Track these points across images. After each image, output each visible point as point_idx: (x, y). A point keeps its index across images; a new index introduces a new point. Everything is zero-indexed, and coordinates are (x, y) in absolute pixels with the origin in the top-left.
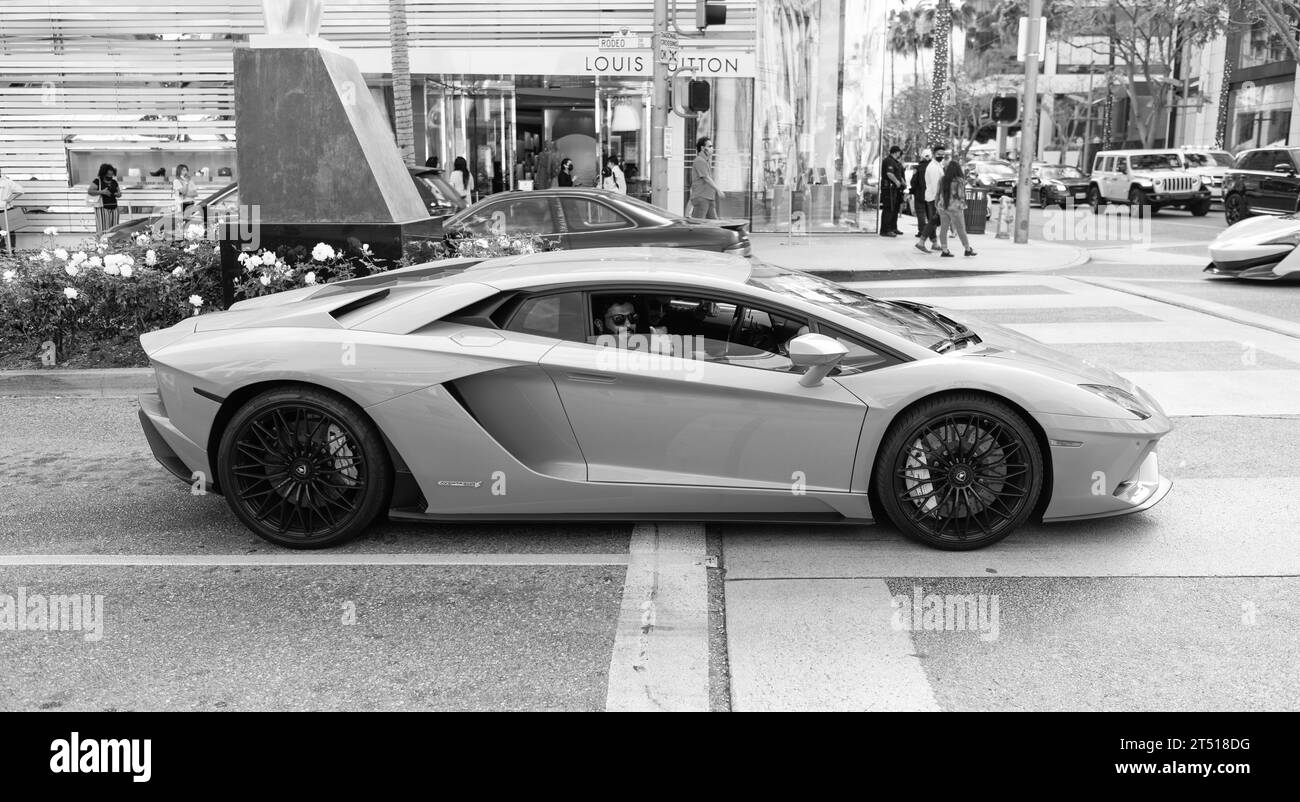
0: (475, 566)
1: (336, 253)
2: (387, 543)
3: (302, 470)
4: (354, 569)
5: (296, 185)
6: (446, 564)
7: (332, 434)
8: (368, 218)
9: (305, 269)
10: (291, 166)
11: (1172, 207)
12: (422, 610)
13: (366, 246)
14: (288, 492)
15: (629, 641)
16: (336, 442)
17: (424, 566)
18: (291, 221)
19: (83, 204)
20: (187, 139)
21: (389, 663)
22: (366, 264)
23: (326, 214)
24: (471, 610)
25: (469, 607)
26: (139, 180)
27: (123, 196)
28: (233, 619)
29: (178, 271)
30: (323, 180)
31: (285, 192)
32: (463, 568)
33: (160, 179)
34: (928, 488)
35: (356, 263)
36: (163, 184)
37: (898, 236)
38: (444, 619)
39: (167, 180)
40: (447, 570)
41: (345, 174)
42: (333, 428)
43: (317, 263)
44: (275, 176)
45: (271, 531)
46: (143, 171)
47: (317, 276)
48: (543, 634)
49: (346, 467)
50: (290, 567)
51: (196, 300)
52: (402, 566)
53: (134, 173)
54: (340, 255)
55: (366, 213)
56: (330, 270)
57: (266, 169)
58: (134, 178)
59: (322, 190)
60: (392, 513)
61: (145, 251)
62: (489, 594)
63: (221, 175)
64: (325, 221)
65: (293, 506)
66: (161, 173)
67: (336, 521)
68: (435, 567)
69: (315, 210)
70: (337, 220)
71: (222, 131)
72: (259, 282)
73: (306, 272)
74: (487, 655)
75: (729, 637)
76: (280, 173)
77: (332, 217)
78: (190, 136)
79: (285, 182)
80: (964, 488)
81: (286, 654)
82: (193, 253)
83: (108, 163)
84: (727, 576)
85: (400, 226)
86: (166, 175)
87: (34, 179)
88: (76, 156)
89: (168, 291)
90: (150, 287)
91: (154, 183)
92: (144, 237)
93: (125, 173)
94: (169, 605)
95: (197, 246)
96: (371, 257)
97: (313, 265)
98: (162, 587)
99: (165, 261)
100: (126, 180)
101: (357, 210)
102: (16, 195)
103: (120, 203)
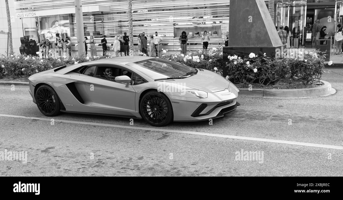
1: (256, 56)
5: (245, 36)
8: (265, 45)
9: (247, 60)
10: (244, 30)
13: (265, 54)
18: (243, 46)
19: (177, 42)
20: (205, 24)
22: (264, 59)
23: (253, 44)
26: (192, 36)
27: (188, 40)
29: (210, 60)
30: (253, 35)
31: (242, 38)
33: (198, 35)
35: (261, 58)
36: (198, 36)
39: (199, 35)
41: (259, 32)
43: (250, 58)
44: (239, 33)
46: (193, 33)
47: (250, 62)
51: (215, 69)
53: (191, 33)
54: (257, 56)
56: (254, 60)
57: (237, 32)
58: (190, 35)
59: (252, 37)
61: (201, 55)
63: (214, 33)
64: (253, 46)
66: (198, 33)
69: (250, 43)
70: (256, 46)
71: (214, 21)
72: (234, 63)
73: (247, 61)
76: (241, 33)
78: (206, 23)
79: (242, 35)
82: (214, 55)
83: (185, 31)
85: (275, 47)
86: (199, 34)
87: (165, 36)
88: (176, 29)
89: (209, 66)
90: (204, 65)
91: (196, 36)
92: (201, 51)
93: (189, 34)
94: (217, 146)
95: (215, 54)
96: (266, 57)
97: (249, 59)
98: (215, 141)
99: (207, 58)
100: (188, 35)
101: (263, 43)
102: (161, 40)
103: (187, 42)
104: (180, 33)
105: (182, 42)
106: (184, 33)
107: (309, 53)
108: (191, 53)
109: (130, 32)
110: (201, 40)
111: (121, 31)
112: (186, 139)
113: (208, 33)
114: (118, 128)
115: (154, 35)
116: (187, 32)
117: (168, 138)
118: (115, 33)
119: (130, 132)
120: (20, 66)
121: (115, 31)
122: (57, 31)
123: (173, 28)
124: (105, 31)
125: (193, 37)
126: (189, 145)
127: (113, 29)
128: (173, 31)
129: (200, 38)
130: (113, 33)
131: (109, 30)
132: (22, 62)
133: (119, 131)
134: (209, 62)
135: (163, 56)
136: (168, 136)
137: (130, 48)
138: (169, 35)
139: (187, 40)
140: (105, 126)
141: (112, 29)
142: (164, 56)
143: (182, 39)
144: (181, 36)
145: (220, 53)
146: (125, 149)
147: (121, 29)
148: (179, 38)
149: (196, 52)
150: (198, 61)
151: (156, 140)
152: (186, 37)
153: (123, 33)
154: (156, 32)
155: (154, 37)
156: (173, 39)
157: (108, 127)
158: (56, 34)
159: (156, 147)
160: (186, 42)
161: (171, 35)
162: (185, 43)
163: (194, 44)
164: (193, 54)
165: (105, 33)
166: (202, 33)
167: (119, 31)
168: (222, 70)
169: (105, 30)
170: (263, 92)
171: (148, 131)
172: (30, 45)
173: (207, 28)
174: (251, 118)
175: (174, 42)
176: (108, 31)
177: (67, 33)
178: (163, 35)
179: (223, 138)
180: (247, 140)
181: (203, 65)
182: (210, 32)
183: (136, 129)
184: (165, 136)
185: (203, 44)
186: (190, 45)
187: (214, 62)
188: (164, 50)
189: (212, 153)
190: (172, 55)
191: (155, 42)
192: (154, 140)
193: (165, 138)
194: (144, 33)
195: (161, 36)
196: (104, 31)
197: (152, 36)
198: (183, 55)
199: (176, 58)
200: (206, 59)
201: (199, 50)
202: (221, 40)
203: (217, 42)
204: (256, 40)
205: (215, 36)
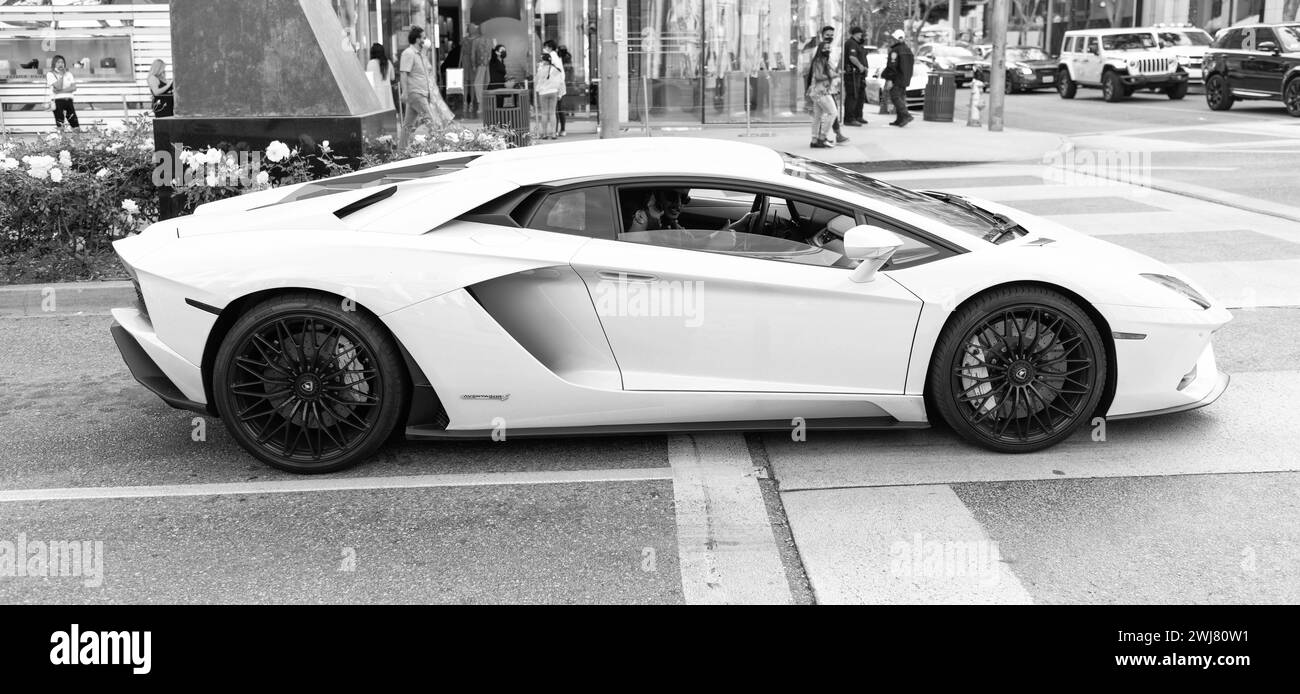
0: (507, 486)
1: (291, 151)
2: (402, 464)
3: (309, 386)
4: (374, 493)
5: (240, 75)
6: (473, 484)
7: (341, 346)
8: (322, 111)
10: (233, 54)
11: (1148, 90)
12: (460, 533)
13: (326, 143)
14: (293, 412)
15: (694, 558)
16: (345, 355)
17: (450, 487)
18: (234, 115)
21: (442, 590)
22: (325, 162)
23: (274, 106)
24: (514, 532)
25: (513, 529)
26: (8, 73)
28: (252, 551)
29: (103, 173)
30: (270, 71)
31: (227, 82)
32: (495, 488)
33: (33, 72)
34: (987, 388)
35: (313, 161)
37: (864, 125)
38: (488, 542)
40: (477, 490)
41: (294, 62)
42: (342, 340)
43: (270, 162)
44: (216, 65)
45: (274, 455)
46: (12, 64)
48: (601, 555)
49: (356, 382)
50: (301, 494)
51: (130, 205)
52: (427, 488)
53: (2, 65)
54: (295, 152)
55: (320, 106)
56: (284, 169)
57: (206, 59)
59: (269, 81)
60: (410, 431)
61: (59, 152)
62: (531, 514)
64: (273, 115)
65: (299, 428)
66: (33, 65)
67: (348, 441)
68: (463, 488)
69: (261, 103)
70: (288, 113)
74: (546, 578)
75: (801, 550)
76: (221, 62)
77: (281, 111)
79: (227, 71)
80: (1024, 387)
81: (324, 586)
82: (116, 153)
84: (781, 487)
85: (359, 119)
86: (40, 67)
89: (98, 195)
90: (78, 191)
91: (25, 76)
94: (176, 539)
95: (121, 145)
96: (330, 154)
97: (265, 164)
98: (162, 520)
99: (86, 163)
101: (310, 102)
107: (476, 138)
113: (77, 66)
134: (100, 181)
145: (142, 143)
150: (56, 176)
168: (156, 211)
173: (70, 44)
179: (195, 498)
181: (72, 194)
182: (85, 61)
187: (120, 182)
189: (159, 578)
200: (83, 169)
201: (48, 131)
202: (136, 91)
203: (119, 99)
204: (285, 92)
205: (107, 76)
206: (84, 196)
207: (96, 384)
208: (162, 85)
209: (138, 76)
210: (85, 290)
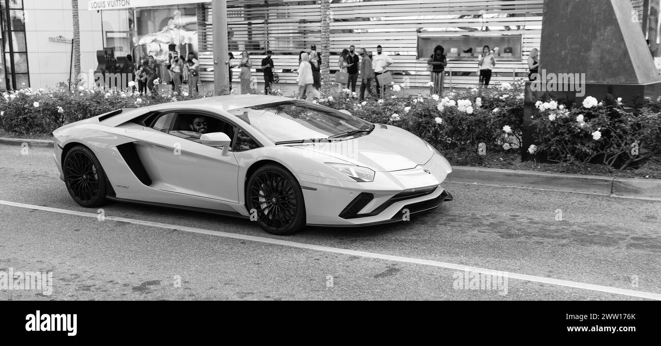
1: (598, 103)
5: (576, 59)
8: (622, 80)
9: (577, 112)
10: (574, 46)
13: (620, 99)
20: (487, 30)
22: (618, 110)
23: (594, 77)
26: (456, 55)
27: (448, 65)
29: (496, 110)
30: (594, 56)
31: (568, 63)
33: (469, 55)
35: (611, 109)
36: (470, 57)
39: (473, 55)
41: (608, 51)
43: (585, 108)
44: (563, 53)
46: (459, 50)
47: (585, 116)
51: (507, 129)
53: (454, 50)
54: (601, 104)
55: (621, 77)
56: (593, 113)
57: (558, 49)
58: (453, 53)
59: (592, 62)
61: (476, 98)
63: (505, 52)
64: (592, 82)
66: (470, 51)
70: (600, 81)
71: (507, 24)
72: (548, 118)
73: (578, 114)
76: (566, 52)
77: (597, 80)
78: (490, 28)
79: (569, 56)
82: (504, 100)
83: (441, 45)
85: (644, 86)
86: (473, 52)
87: (398, 55)
88: (422, 41)
89: (492, 122)
90: (482, 119)
91: (465, 57)
92: (476, 89)
93: (449, 51)
95: (508, 96)
96: (622, 106)
97: (583, 110)
99: (489, 104)
100: (448, 55)
101: (614, 75)
102: (389, 64)
103: (446, 69)
104: (431, 49)
105: (433, 69)
106: (439, 49)
108: (453, 94)
109: (324, 45)
110: (477, 66)
111: (305, 42)
112: (436, 278)
113: (491, 51)
114: (293, 247)
115: (375, 53)
116: (445, 47)
117: (398, 276)
118: (291, 46)
119: (317, 258)
120: (96, 109)
121: (291, 43)
122: (172, 39)
123: (416, 37)
124: (270, 42)
125: (458, 59)
126: (444, 291)
127: (288, 38)
128: (416, 45)
129: (474, 61)
130: (286, 46)
131: (278, 38)
132: (98, 103)
133: (295, 255)
134: (494, 114)
135: (393, 97)
136: (398, 270)
137: (322, 79)
138: (406, 53)
139: (446, 65)
140: (264, 243)
141: (284, 38)
142: (395, 97)
143: (435, 63)
144: (432, 57)
145: (519, 95)
146: (306, 293)
147: (305, 38)
148: (428, 59)
149: (465, 92)
150: (470, 110)
151: (373, 278)
152: (444, 57)
153: (310, 46)
154: (379, 47)
155: (373, 57)
156: (415, 61)
157: (271, 245)
158: (170, 46)
159: (372, 292)
160: (443, 68)
161: (410, 53)
162: (441, 72)
163: (461, 73)
164: (458, 95)
165: (270, 45)
166: (480, 49)
167: (300, 42)
168: (521, 133)
169: (270, 39)
170: (612, 183)
171: (355, 257)
172: (115, 66)
173: (490, 39)
174: (582, 241)
175: (417, 69)
176: (277, 42)
177: (192, 43)
178: (393, 53)
179: (518, 280)
180: (573, 288)
181: (479, 120)
182: (496, 49)
183: (331, 252)
184: (392, 269)
185: (479, 73)
186: (452, 75)
187: (504, 115)
188: (395, 84)
190: (413, 97)
191: (375, 67)
192: (367, 277)
193: (392, 274)
194: (353, 46)
195: (389, 54)
196: (268, 42)
197: (370, 54)
198: (436, 97)
199: (421, 103)
200: (486, 108)
201: (472, 87)
202: (521, 66)
203: (511, 71)
204: (600, 69)
205: (507, 57)
206: (485, 122)
207: (478, 218)
208: (535, 63)
209: (524, 58)
210: (479, 171)
